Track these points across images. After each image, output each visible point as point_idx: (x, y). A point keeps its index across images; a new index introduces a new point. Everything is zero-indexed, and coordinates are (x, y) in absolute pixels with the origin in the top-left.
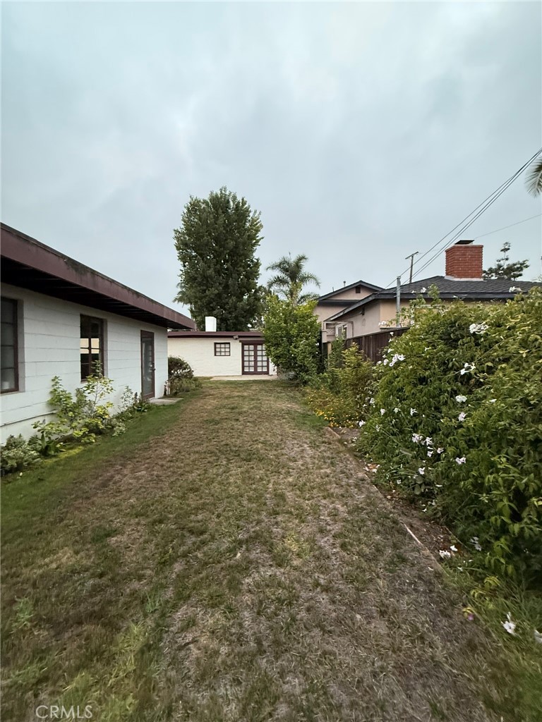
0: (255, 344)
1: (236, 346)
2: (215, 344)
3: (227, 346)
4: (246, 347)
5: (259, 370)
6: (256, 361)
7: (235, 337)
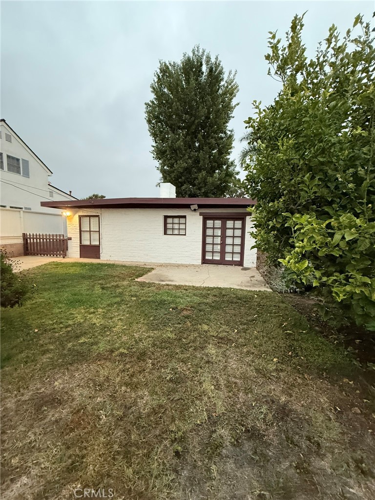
0: (224, 219)
1: (194, 222)
2: (166, 217)
3: (182, 220)
4: (210, 223)
5: (228, 258)
6: (223, 244)
7: (193, 207)
